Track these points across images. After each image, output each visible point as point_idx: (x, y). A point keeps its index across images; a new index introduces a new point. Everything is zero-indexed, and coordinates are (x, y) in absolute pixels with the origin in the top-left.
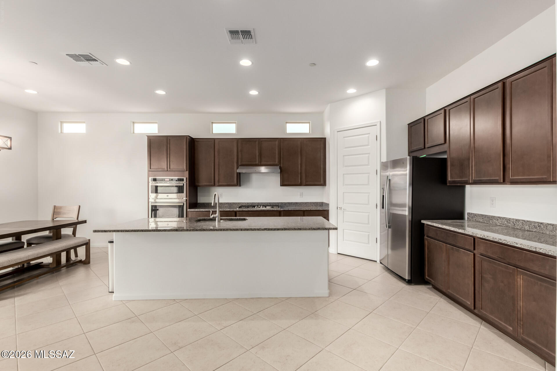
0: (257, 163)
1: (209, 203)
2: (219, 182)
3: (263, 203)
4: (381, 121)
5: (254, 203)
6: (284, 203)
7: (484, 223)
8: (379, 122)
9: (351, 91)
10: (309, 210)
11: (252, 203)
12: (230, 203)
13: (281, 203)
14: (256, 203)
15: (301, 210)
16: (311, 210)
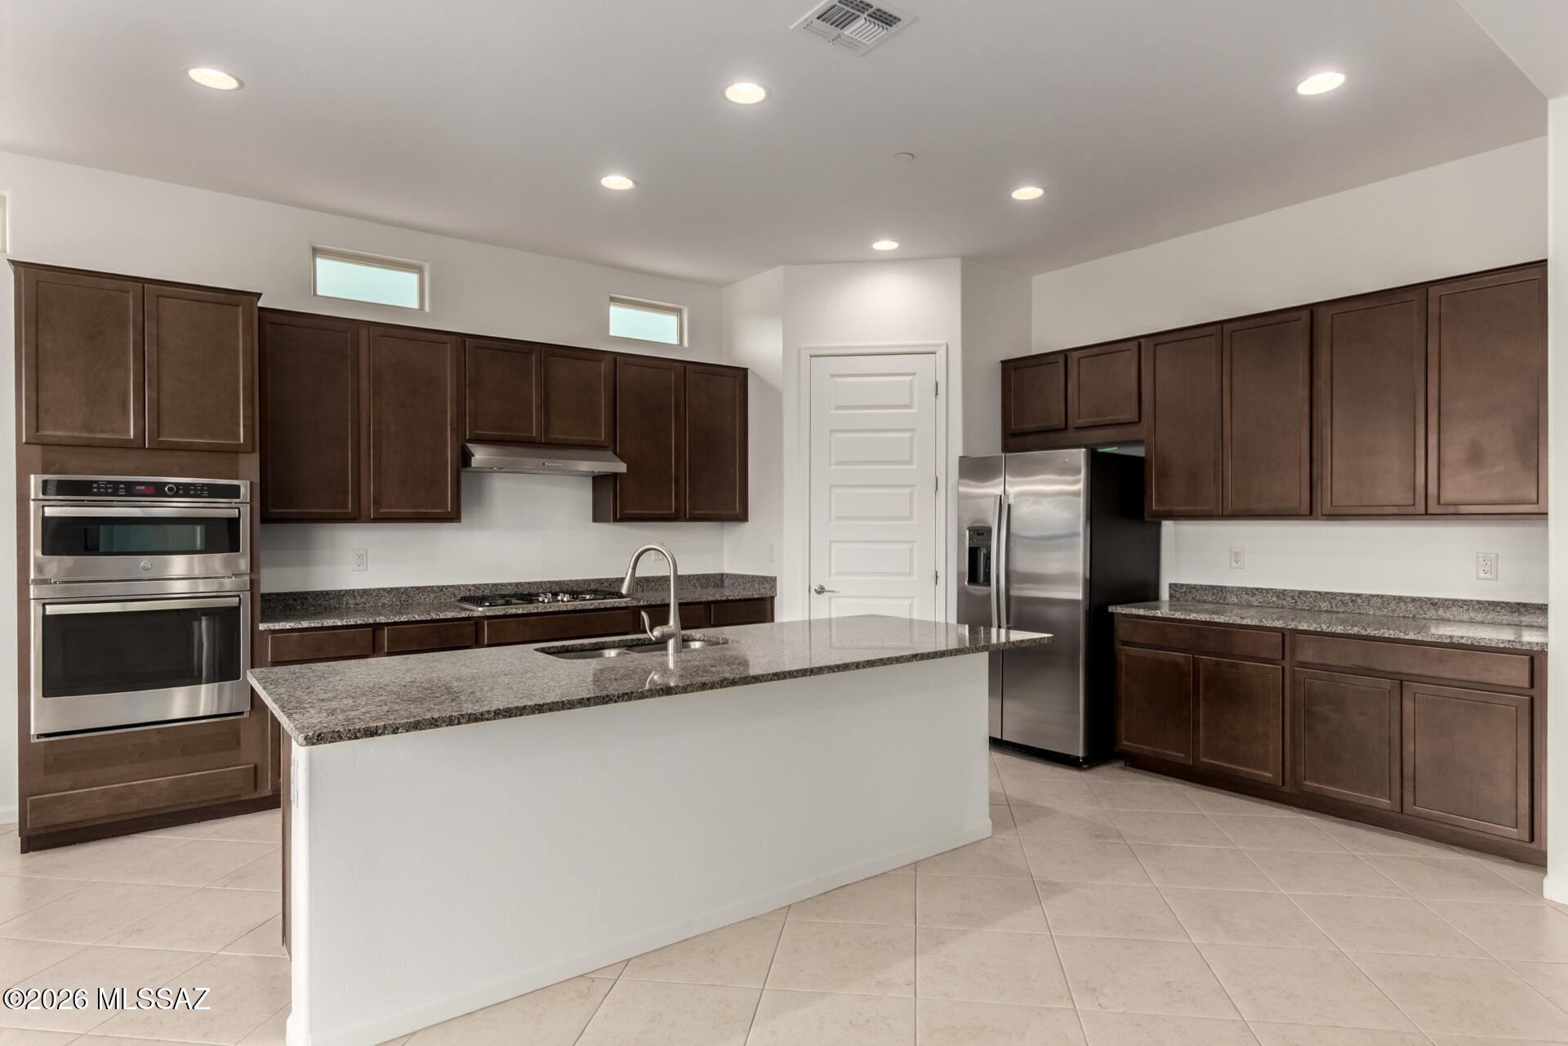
0: (534, 434)
1: (308, 593)
2: (377, 502)
3: (535, 583)
4: (949, 345)
5: (502, 585)
6: (607, 580)
7: (1218, 603)
8: (945, 347)
9: (885, 245)
10: (724, 598)
11: (493, 585)
12: (406, 589)
13: (597, 579)
14: (510, 584)
15: (699, 600)
16: (728, 601)
